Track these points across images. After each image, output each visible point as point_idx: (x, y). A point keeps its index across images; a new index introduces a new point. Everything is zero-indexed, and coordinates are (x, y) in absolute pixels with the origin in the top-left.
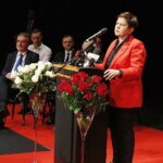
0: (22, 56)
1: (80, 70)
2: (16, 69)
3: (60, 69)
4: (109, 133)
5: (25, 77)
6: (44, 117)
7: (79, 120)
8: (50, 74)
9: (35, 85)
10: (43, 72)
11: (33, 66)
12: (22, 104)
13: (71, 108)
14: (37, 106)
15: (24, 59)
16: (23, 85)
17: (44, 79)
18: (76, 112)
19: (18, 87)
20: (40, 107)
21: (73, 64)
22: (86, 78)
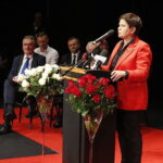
2: (23, 72)
3: (67, 72)
4: (117, 135)
5: (32, 80)
6: (52, 120)
7: (87, 123)
8: (57, 77)
9: (42, 88)
10: (50, 75)
11: (40, 69)
12: (29, 107)
13: (79, 111)
14: (43, 108)
15: (30, 62)
16: (30, 88)
17: (51, 82)
18: (84, 115)
19: (25, 90)
20: (47, 110)
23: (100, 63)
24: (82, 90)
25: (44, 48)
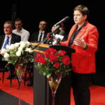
0: (8, 38)
1: (50, 47)
2: (5, 47)
3: (36, 46)
4: (72, 91)
5: (11, 53)
6: (25, 81)
7: (51, 82)
8: (29, 50)
9: (18, 58)
10: (24, 49)
11: (17, 44)
12: (9, 72)
13: (44, 74)
14: (20, 72)
16: (10, 58)
17: (25, 54)
18: (48, 77)
19: (6, 60)
20: (22, 74)
21: (45, 43)
22: (55, 53)
23: (59, 40)
24: (46, 59)
25: (20, 30)
